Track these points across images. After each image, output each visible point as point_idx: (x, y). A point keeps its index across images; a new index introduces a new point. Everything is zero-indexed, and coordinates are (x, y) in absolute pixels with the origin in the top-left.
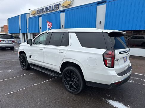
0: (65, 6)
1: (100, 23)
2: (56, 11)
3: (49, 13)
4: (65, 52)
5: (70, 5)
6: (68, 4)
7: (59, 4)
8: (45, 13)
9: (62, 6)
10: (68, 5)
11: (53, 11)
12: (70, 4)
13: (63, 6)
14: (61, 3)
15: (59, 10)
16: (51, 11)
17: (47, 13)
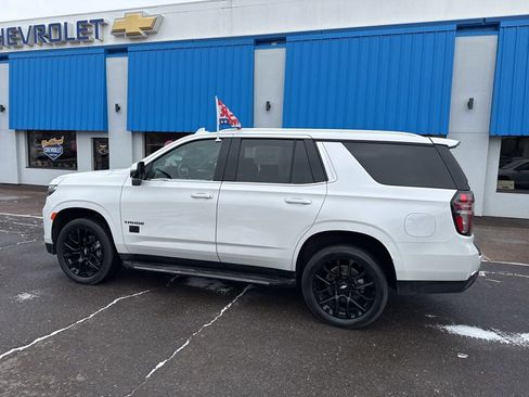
0: (128, 34)
1: (268, 106)
2: (82, 45)
3: (45, 47)
4: (317, 202)
5: (149, 31)
6: (142, 29)
7: (99, 23)
8: (26, 48)
9: (114, 32)
10: (142, 32)
11: (68, 46)
12: (149, 28)
13: (118, 33)
14: (106, 19)
15: (97, 43)
16: (58, 41)
17: (37, 48)
